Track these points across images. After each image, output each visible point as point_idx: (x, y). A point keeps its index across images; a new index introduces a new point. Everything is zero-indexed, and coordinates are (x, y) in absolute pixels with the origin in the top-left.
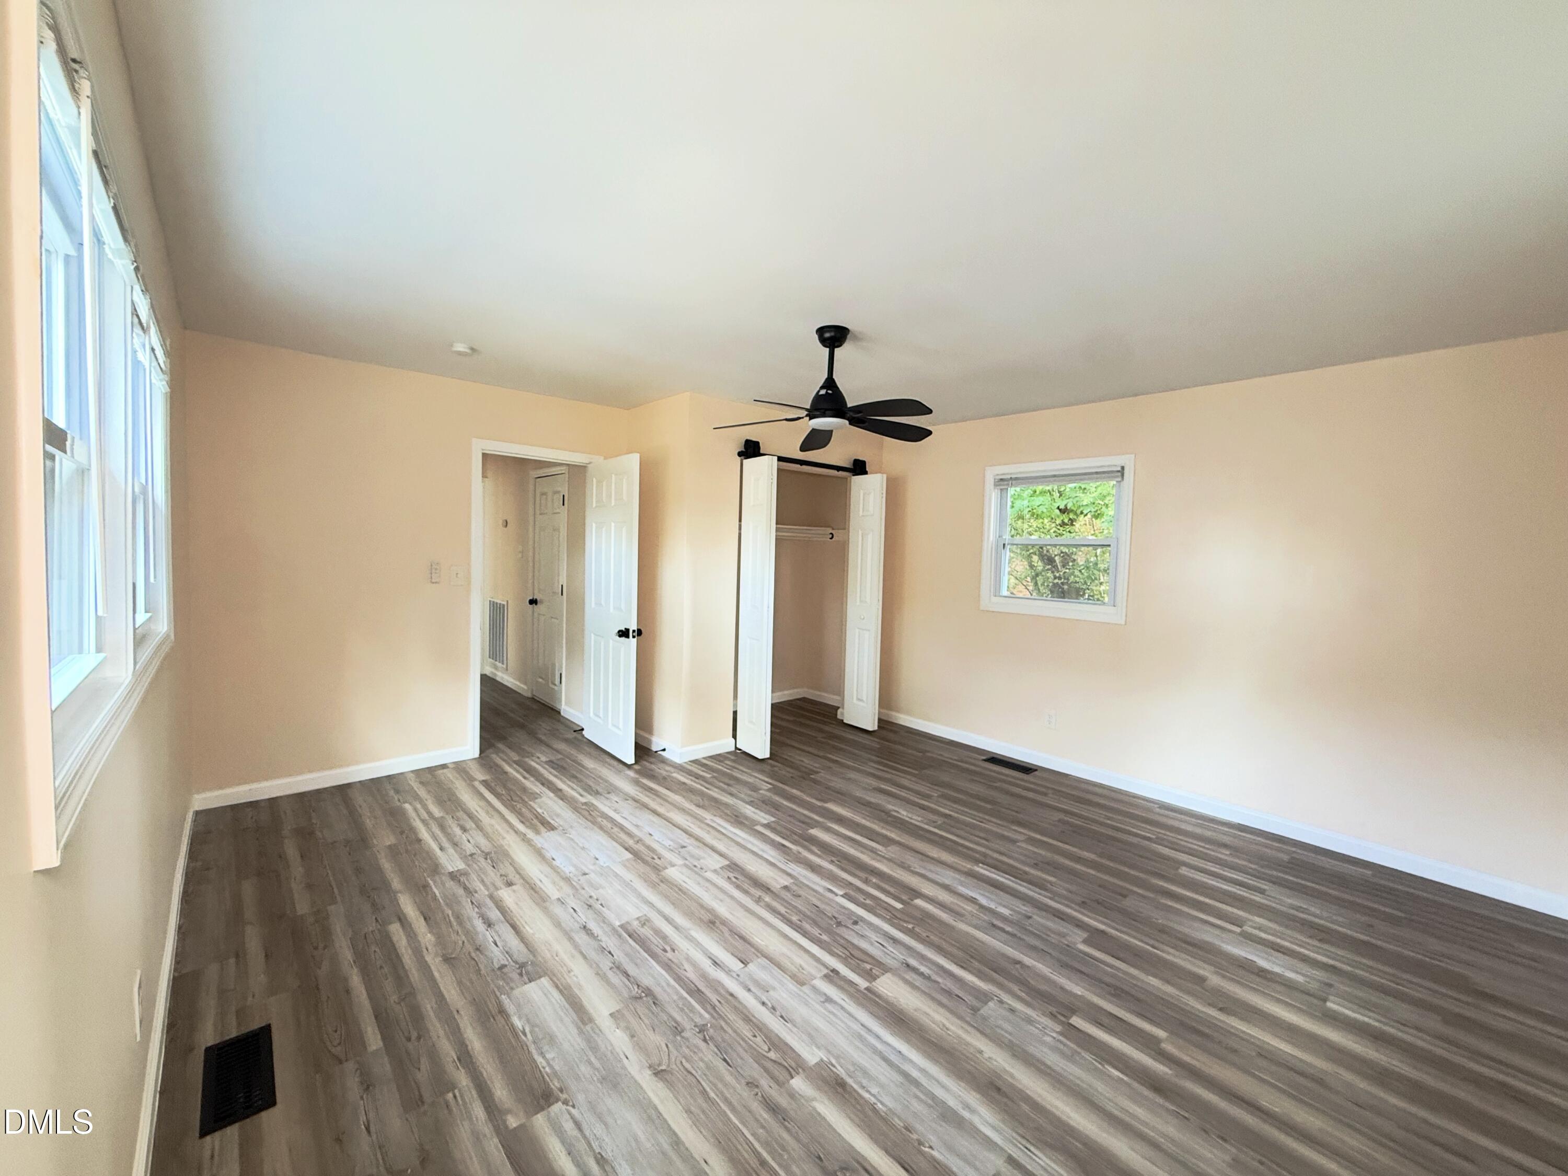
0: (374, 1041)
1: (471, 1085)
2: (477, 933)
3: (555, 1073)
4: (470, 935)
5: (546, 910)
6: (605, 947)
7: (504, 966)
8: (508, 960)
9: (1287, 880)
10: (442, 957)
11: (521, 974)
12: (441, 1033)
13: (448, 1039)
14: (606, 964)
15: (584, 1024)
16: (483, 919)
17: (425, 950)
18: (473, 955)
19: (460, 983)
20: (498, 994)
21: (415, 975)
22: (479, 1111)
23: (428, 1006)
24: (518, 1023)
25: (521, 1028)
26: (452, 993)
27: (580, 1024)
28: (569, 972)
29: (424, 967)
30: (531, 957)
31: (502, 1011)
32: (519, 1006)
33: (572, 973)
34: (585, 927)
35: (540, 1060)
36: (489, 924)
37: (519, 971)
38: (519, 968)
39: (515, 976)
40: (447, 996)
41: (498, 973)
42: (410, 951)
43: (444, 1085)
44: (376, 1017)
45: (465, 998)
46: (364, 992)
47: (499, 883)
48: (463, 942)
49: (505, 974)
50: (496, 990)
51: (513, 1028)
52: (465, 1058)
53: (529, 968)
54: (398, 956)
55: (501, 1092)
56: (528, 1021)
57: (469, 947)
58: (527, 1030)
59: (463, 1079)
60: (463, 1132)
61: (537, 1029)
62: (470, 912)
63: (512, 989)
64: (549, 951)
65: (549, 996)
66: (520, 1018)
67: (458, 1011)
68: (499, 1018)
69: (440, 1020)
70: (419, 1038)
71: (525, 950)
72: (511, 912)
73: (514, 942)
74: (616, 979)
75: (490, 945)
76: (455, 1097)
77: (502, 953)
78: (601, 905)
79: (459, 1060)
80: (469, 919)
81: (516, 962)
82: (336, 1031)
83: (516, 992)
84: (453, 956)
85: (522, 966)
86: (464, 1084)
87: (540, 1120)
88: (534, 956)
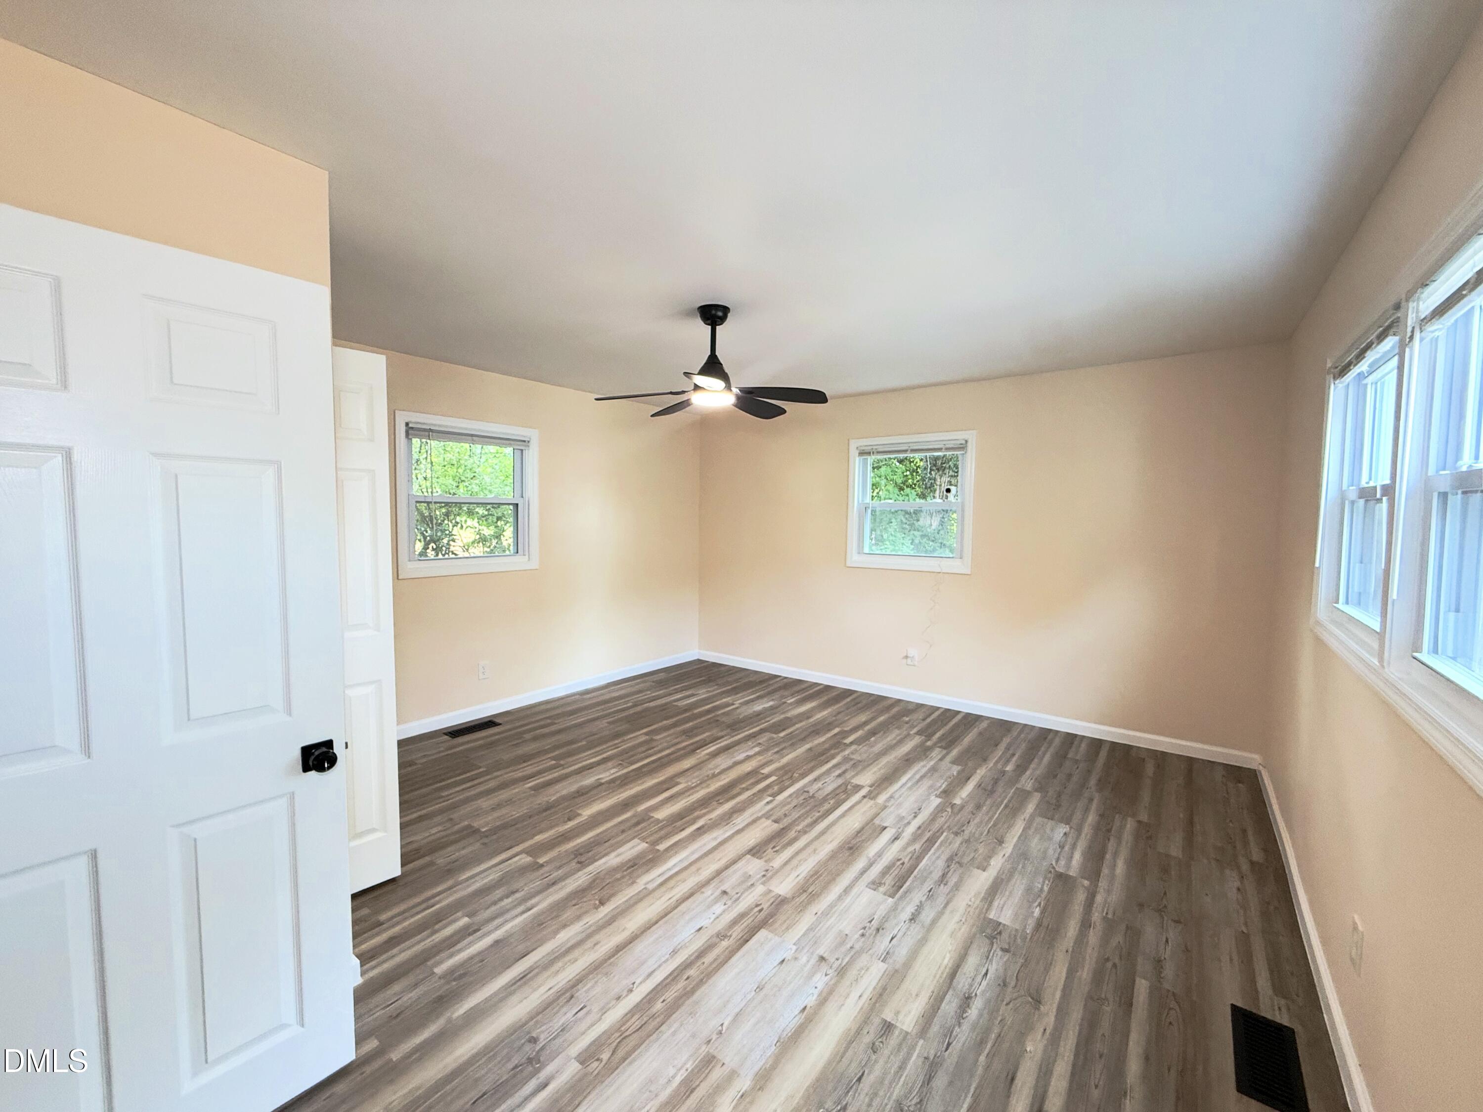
0: (1142, 987)
1: (1094, 909)
2: (988, 1001)
3: (1045, 878)
4: (992, 1008)
5: (908, 964)
6: (926, 897)
7: (1003, 950)
8: (995, 951)
9: (686, 686)
10: (1038, 1009)
11: (1000, 933)
12: (1089, 950)
13: (1087, 942)
14: (943, 890)
15: (1002, 880)
16: (964, 1011)
17: (1048, 1032)
18: (1013, 983)
19: (1047, 970)
20: (1029, 937)
21: (1076, 1014)
22: (1099, 899)
23: (1085, 974)
24: (1037, 912)
25: (1038, 908)
26: (1059, 972)
27: (1004, 883)
28: (970, 906)
29: (1062, 1012)
30: (978, 936)
31: (1039, 925)
32: (1026, 919)
33: (970, 903)
34: (911, 920)
35: (1046, 888)
36: (967, 1000)
37: (998, 937)
38: (995, 938)
39: (1005, 936)
40: (1065, 970)
41: (1012, 949)
42: (1061, 1049)
43: (1110, 925)
44: (1131, 1005)
45: (1053, 955)
46: (1131, 1043)
47: (894, 1040)
48: (1007, 1004)
49: (1009, 943)
50: (1028, 940)
51: (1043, 912)
52: (1086, 924)
53: (989, 931)
54: (1076, 1055)
55: (1080, 897)
56: (1030, 907)
57: (1009, 992)
58: (1036, 904)
59: (1096, 916)
60: (1114, 898)
61: (1031, 900)
62: (963, 1035)
63: (1017, 930)
64: (960, 929)
65: (1001, 906)
66: (1033, 912)
67: (1067, 951)
68: (1045, 923)
69: (1084, 959)
70: (1108, 960)
71: (974, 946)
72: (933, 992)
73: (973, 960)
74: (953, 880)
75: (990, 979)
76: (1107, 913)
77: (991, 961)
78: (870, 922)
79: (1090, 926)
80: (974, 1027)
81: (992, 944)
82: (1170, 1023)
83: (1017, 926)
84: (1030, 999)
85: (992, 939)
86: (1097, 914)
87: (1072, 873)
88: (975, 935)
